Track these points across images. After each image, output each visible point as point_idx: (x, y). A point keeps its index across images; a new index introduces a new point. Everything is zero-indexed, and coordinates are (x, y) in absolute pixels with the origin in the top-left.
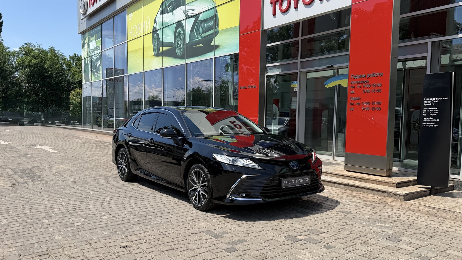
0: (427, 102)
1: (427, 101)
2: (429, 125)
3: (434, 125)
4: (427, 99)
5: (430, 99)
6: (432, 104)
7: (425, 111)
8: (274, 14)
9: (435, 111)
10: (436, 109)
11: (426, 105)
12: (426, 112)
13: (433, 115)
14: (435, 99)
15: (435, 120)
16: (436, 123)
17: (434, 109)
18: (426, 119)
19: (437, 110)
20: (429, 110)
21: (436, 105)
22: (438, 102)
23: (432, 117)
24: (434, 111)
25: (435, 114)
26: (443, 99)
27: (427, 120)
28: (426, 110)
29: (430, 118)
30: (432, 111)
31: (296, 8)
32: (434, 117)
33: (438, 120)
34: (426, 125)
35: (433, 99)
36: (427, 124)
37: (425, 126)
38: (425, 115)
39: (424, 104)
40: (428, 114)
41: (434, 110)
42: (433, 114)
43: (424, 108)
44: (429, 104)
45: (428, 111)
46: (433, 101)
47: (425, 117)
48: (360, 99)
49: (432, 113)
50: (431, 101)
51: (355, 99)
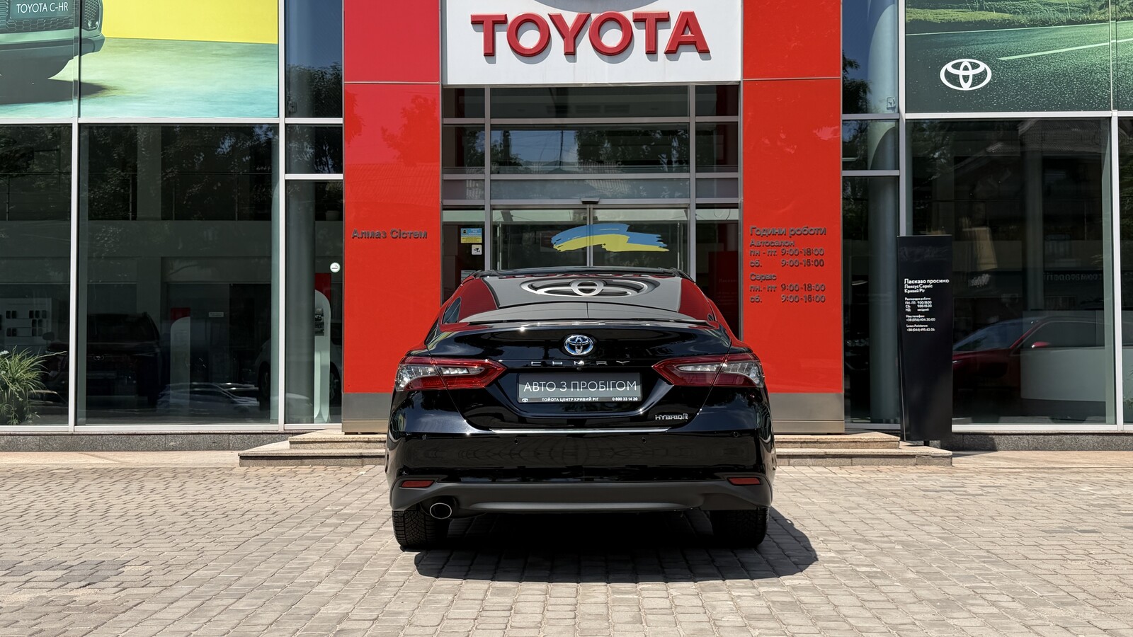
0: (911, 287)
1: (909, 285)
2: (918, 328)
3: (926, 328)
4: (910, 282)
5: (916, 282)
6: (921, 290)
7: (908, 303)
8: (490, 53)
9: (926, 302)
10: (927, 300)
11: (909, 292)
12: (910, 305)
13: (923, 310)
14: (924, 282)
15: (928, 320)
16: (930, 324)
17: (925, 299)
18: (912, 318)
19: (930, 302)
20: (917, 301)
21: (927, 293)
22: (931, 286)
23: (921, 313)
24: (926, 304)
25: (926, 308)
26: (941, 281)
27: (914, 320)
28: (911, 301)
29: (920, 316)
30: (922, 302)
31: (571, 53)
32: (927, 314)
33: (933, 319)
34: (912, 328)
35: (922, 282)
36: (915, 328)
37: (910, 330)
38: (909, 310)
39: (905, 291)
40: (914, 308)
41: (924, 301)
42: (924, 308)
43: (906, 298)
44: (915, 291)
45: (913, 303)
46: (921, 285)
47: (909, 314)
48: (775, 278)
49: (922, 306)
50: (918, 284)
51: (763, 278)
